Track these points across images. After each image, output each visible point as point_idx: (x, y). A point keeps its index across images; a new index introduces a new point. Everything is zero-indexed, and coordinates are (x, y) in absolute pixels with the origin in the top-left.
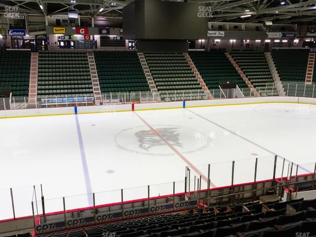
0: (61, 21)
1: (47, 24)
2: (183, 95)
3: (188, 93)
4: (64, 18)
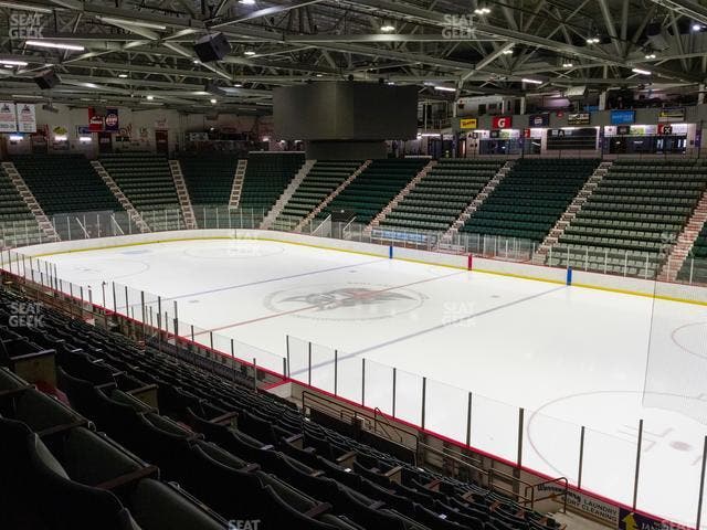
0: (487, 107)
1: (455, 114)
2: (586, 257)
3: (598, 255)
4: (492, 102)
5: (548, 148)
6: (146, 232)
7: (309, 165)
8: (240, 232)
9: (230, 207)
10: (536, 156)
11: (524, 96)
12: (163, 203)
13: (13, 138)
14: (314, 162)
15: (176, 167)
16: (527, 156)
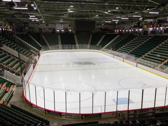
1: (143, 24)
5: (164, 33)
6: (78, 49)
7: (118, 36)
8: (95, 50)
9: (97, 45)
10: (161, 35)
11: (157, 19)
12: (83, 44)
13: (62, 31)
14: (119, 36)
15: (91, 36)
16: (157, 35)
